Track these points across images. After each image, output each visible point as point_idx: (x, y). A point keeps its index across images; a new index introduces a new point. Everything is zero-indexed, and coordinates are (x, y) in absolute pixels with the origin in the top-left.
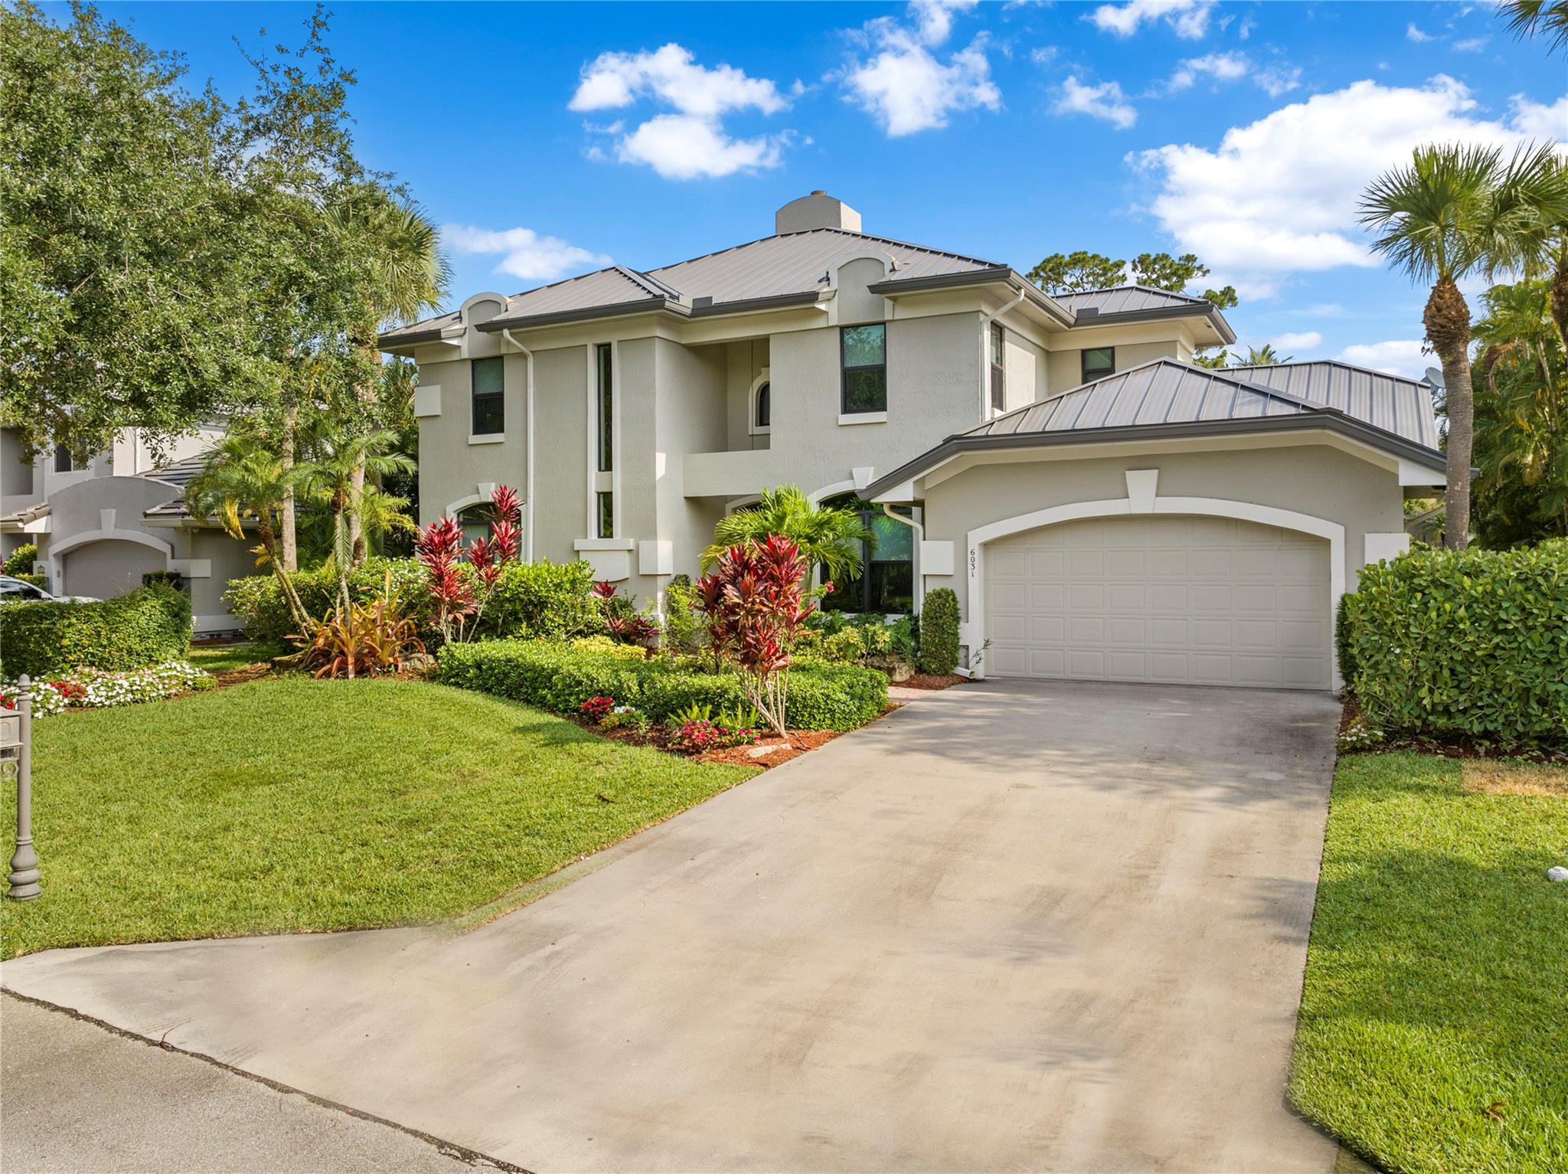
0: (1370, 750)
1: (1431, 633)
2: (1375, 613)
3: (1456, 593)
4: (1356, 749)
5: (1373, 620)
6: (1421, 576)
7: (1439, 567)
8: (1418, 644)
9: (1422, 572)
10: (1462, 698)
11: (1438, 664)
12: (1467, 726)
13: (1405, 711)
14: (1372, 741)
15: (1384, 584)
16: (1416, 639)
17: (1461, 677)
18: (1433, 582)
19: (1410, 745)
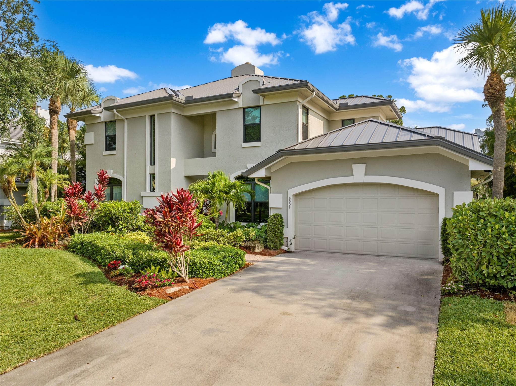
0: (457, 294)
1: (488, 239)
2: (461, 229)
3: (501, 220)
4: (450, 294)
5: (460, 232)
6: (483, 211)
7: (492, 207)
8: (481, 244)
9: (484, 209)
10: (503, 271)
11: (491, 254)
12: (505, 285)
13: (474, 276)
14: (458, 290)
15: (465, 215)
16: (481, 242)
17: (503, 261)
18: (489, 214)
19: (476, 292)
